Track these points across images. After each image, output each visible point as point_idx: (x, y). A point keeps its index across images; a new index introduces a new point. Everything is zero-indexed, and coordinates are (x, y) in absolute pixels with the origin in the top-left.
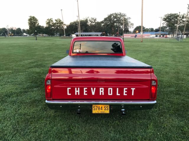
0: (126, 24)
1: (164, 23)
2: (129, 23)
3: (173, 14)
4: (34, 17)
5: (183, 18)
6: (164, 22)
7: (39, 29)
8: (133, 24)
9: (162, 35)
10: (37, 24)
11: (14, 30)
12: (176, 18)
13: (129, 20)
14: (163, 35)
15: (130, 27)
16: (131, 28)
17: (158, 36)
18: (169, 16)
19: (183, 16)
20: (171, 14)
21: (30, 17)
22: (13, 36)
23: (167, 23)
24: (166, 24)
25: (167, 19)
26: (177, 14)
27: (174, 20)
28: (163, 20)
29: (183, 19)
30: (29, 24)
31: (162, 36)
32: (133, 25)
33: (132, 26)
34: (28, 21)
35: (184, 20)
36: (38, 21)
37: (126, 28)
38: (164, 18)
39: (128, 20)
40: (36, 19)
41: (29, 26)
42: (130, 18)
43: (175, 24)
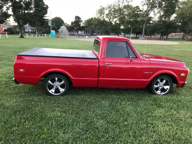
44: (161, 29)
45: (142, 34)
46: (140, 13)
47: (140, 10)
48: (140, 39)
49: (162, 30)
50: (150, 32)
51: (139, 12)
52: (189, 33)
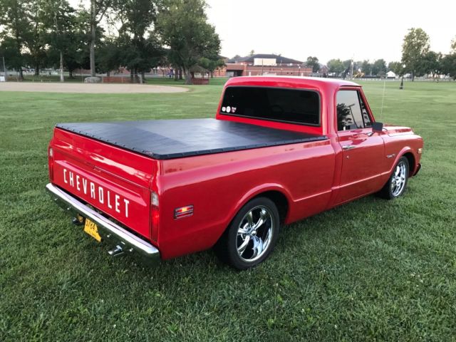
4: (419, 32)
7: (427, 61)
10: (426, 47)
11: (369, 65)
21: (411, 31)
22: (363, 77)
30: (404, 48)
34: (404, 42)
36: (430, 39)
40: (425, 35)
41: (403, 54)
44: (133, 59)
45: (89, 68)
46: (70, 15)
47: (68, 8)
48: (89, 82)
49: (135, 60)
50: (106, 64)
51: (68, 12)
52: (190, 66)
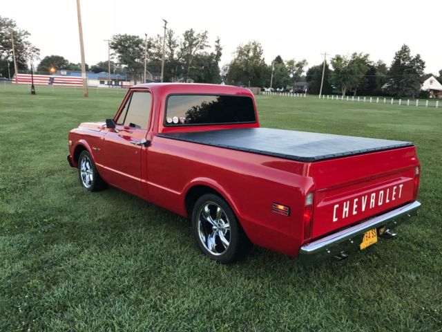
0: (19, 49)
1: (115, 54)
2: (25, 46)
3: (129, 36)
5: (149, 47)
6: (113, 51)
8: (37, 49)
9: (113, 80)
12: (137, 46)
13: (24, 39)
14: (117, 81)
15: (32, 57)
16: (34, 58)
17: (106, 83)
18: (122, 40)
19: (150, 43)
20: (126, 35)
23: (119, 55)
24: (119, 57)
25: (119, 47)
26: (138, 37)
27: (134, 49)
28: (112, 48)
29: (149, 50)
31: (113, 83)
32: (38, 52)
33: (34, 54)
35: (152, 50)
37: (19, 59)
38: (113, 44)
39: (22, 38)
42: (26, 33)
43: (135, 58)
